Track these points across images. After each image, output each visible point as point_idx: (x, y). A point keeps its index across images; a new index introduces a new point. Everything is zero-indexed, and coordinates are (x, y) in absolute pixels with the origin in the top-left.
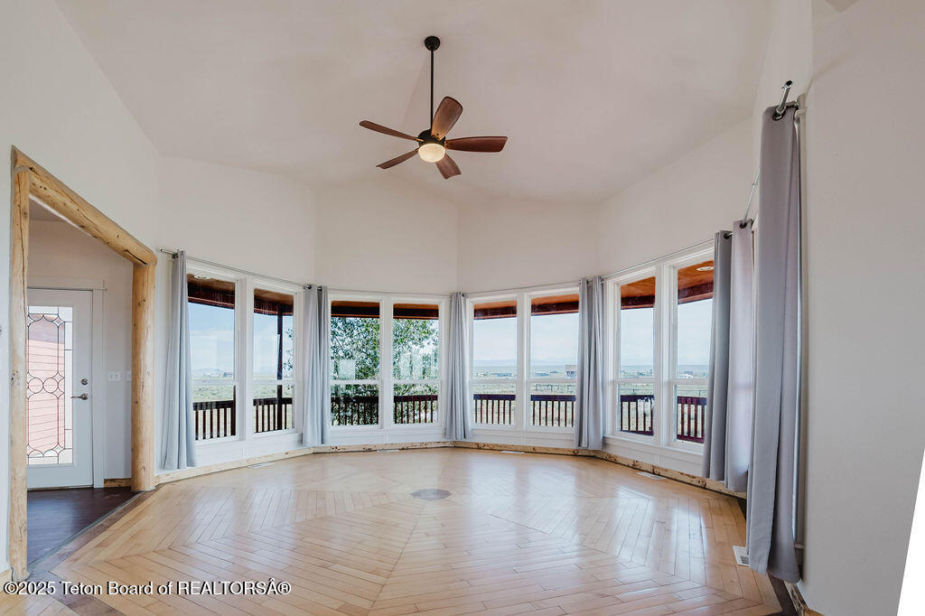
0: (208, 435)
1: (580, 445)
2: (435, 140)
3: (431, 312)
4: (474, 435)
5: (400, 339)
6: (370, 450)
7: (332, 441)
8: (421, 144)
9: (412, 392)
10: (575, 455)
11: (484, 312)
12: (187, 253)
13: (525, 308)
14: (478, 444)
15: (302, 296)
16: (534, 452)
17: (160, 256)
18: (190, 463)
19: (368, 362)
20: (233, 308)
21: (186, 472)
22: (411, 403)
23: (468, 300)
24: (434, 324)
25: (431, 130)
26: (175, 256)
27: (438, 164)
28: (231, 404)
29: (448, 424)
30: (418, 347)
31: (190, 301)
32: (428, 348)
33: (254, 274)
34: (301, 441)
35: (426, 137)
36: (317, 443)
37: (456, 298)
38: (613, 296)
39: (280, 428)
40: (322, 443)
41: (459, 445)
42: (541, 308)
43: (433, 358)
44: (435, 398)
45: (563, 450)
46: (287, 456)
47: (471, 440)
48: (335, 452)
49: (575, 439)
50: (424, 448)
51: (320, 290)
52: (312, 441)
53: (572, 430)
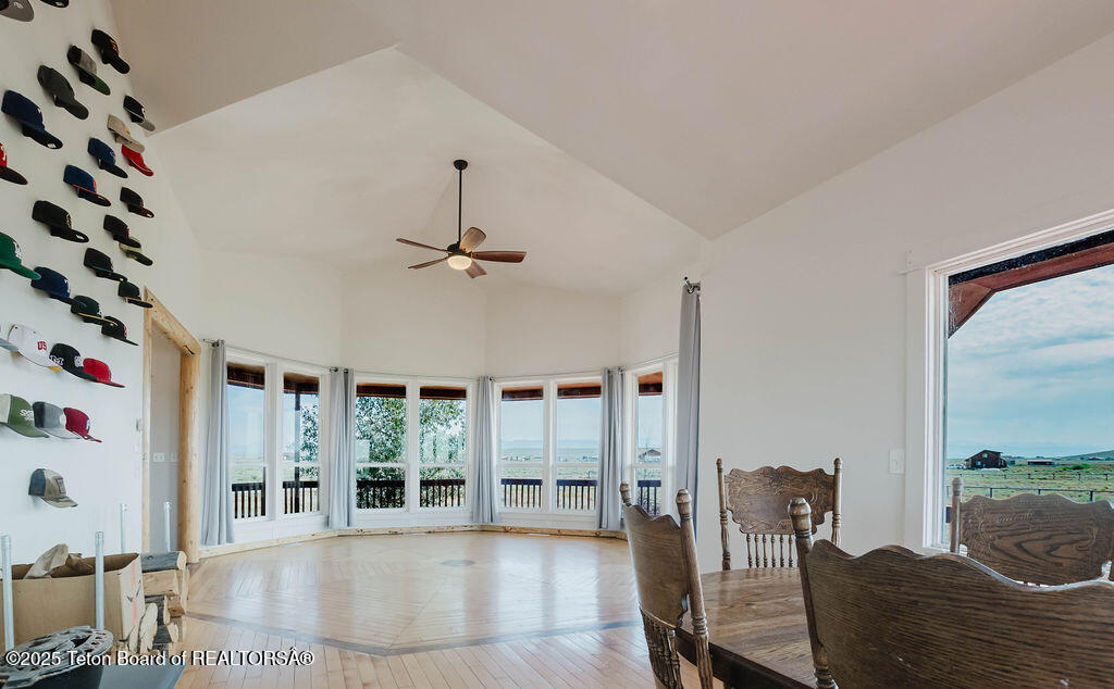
0: (246, 514)
1: (600, 527)
2: (463, 253)
3: (459, 394)
4: (501, 519)
5: (425, 420)
6: (396, 533)
7: (358, 524)
8: (450, 255)
9: (437, 476)
10: (597, 536)
11: (511, 394)
12: (227, 342)
13: (551, 391)
14: (504, 528)
15: (328, 379)
16: (559, 534)
17: (201, 345)
18: (229, 540)
19: (389, 444)
20: (262, 388)
21: (226, 548)
22: (437, 487)
23: (495, 385)
24: (461, 404)
25: (459, 243)
26: (215, 345)
27: (467, 271)
28: (262, 487)
29: (475, 511)
30: (443, 428)
31: (229, 383)
32: (455, 430)
33: (284, 359)
34: (327, 523)
35: (454, 250)
36: (344, 525)
37: (484, 382)
38: (631, 385)
39: (297, 511)
40: (348, 525)
41: (487, 529)
42: (567, 392)
43: (461, 441)
44: (463, 482)
45: (586, 532)
46: (313, 538)
47: (498, 523)
48: (361, 534)
49: (597, 520)
50: (451, 531)
51: (346, 372)
52: (339, 522)
53: (593, 511)
